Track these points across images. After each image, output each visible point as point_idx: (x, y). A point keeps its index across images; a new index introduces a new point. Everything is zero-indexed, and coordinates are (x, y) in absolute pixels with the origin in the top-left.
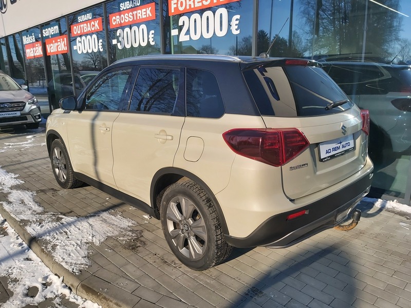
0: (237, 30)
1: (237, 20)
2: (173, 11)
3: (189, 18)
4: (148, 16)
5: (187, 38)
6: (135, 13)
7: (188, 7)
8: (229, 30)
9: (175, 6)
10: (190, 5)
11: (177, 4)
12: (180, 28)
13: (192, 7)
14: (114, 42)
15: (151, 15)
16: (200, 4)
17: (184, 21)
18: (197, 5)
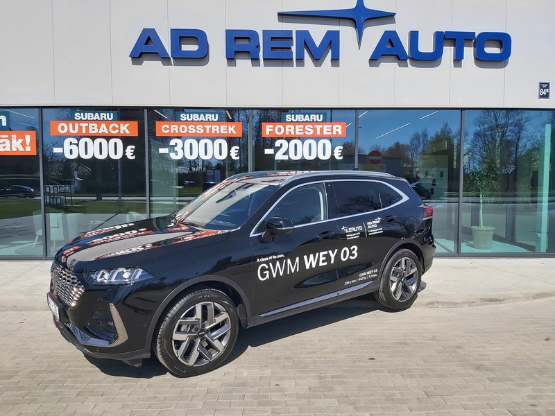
0: (340, 156)
2: (267, 133)
3: (289, 143)
4: (230, 132)
5: (286, 158)
6: (208, 127)
7: (287, 133)
8: (332, 156)
9: (272, 130)
10: (290, 132)
11: (274, 129)
12: (277, 149)
13: (293, 133)
14: (162, 151)
15: (234, 132)
16: (302, 133)
17: (281, 144)
18: (297, 133)
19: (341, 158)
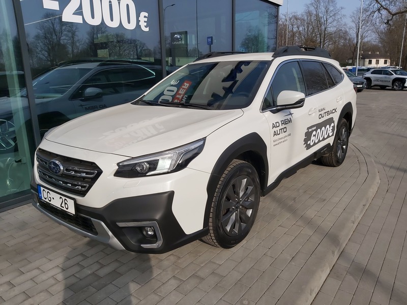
0: (146, 27)
1: (145, 17)
5: (78, 19)
8: (138, 26)
19: (147, 29)
